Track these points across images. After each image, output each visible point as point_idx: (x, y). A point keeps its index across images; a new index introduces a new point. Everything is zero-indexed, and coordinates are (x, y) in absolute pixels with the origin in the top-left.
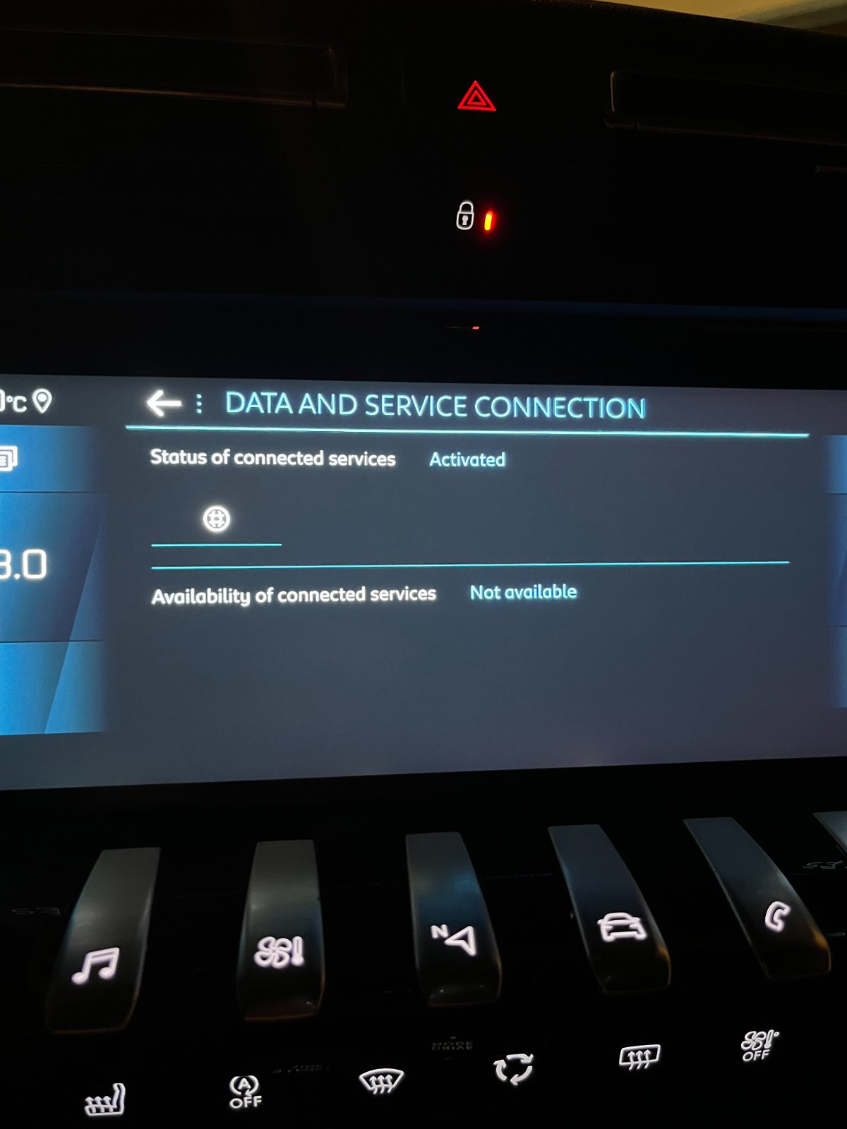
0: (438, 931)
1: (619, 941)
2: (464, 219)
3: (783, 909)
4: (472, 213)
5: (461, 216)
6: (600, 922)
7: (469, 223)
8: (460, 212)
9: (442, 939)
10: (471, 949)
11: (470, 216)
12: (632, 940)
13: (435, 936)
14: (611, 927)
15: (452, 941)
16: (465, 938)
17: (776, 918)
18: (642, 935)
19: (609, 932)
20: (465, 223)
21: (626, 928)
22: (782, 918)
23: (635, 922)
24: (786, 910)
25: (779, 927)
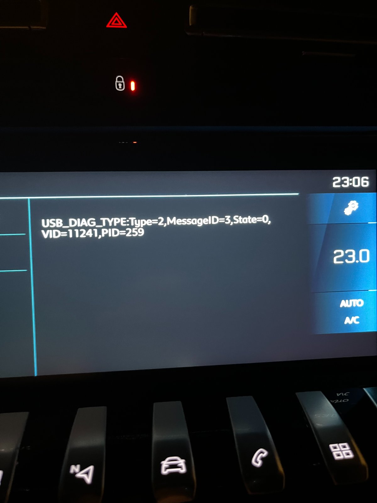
0: (74, 469)
1: (171, 474)
2: (120, 86)
3: (263, 453)
4: (123, 82)
5: (118, 83)
6: (163, 462)
7: (122, 87)
8: (117, 82)
9: (75, 473)
10: (89, 480)
11: (122, 84)
12: (177, 473)
13: (72, 471)
14: (167, 466)
15: (79, 475)
16: (87, 473)
17: (258, 459)
18: (183, 470)
19: (166, 468)
20: (120, 87)
21: (175, 466)
22: (262, 459)
23: (181, 462)
24: (265, 454)
25: (259, 464)
